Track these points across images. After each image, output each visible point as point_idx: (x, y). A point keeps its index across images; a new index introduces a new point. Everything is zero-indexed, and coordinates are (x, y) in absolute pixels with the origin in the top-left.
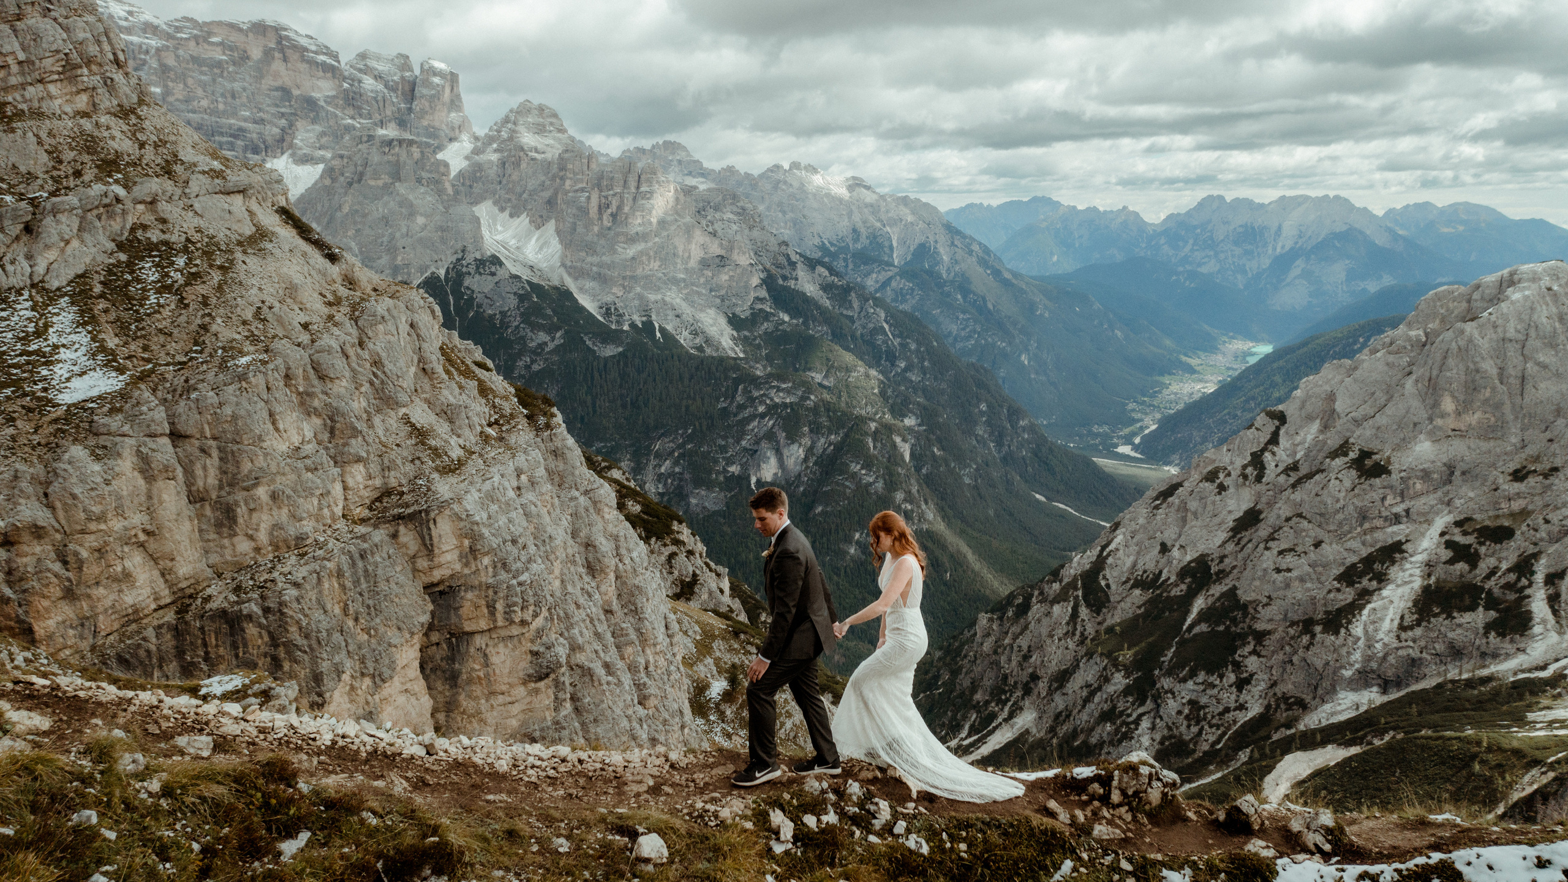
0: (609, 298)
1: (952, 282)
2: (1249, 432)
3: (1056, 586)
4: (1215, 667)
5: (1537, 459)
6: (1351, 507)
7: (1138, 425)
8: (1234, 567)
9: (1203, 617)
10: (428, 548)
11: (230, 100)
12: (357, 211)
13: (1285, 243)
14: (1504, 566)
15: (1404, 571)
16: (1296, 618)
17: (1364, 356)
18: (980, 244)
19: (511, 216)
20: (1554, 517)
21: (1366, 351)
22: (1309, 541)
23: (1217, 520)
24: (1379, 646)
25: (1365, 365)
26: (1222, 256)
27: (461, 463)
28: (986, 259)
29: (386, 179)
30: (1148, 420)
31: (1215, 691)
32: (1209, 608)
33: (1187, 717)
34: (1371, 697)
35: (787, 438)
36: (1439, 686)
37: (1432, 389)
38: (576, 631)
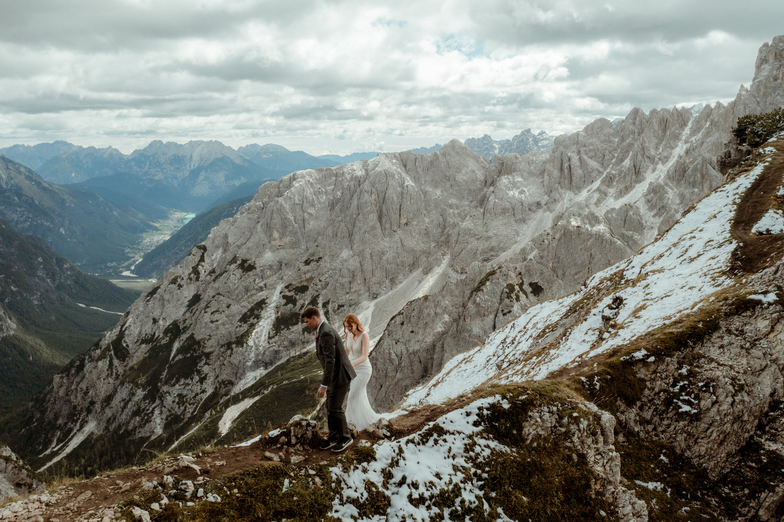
1: (10, 190)
2: (190, 257)
3: (98, 351)
4: (188, 375)
5: (313, 255)
6: (241, 287)
7: (132, 260)
8: (191, 324)
9: (179, 352)
13: (195, 164)
14: (307, 303)
15: (267, 312)
16: (223, 343)
17: (238, 216)
18: (25, 168)
20: (322, 279)
21: (239, 213)
22: (225, 306)
23: (179, 302)
24: (261, 348)
25: (239, 220)
26: (165, 171)
28: (30, 176)
30: (137, 257)
31: (190, 387)
32: (181, 347)
33: (178, 403)
34: (261, 372)
36: (288, 360)
37: (269, 228)
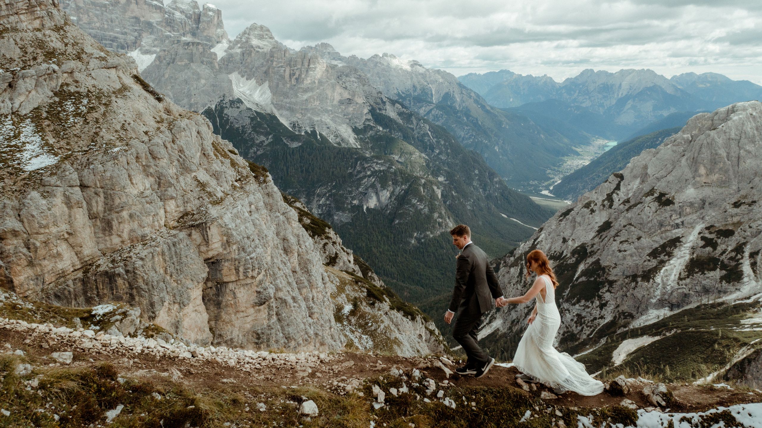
0: (295, 119)
1: (462, 111)
2: (605, 184)
3: (512, 259)
4: (589, 298)
5: (745, 197)
6: (655, 221)
7: (552, 180)
8: (599, 249)
9: (583, 273)
10: (206, 241)
11: (110, 23)
12: (172, 77)
13: (623, 92)
14: (730, 249)
15: (681, 251)
16: (628, 274)
17: (661, 147)
18: (475, 93)
19: (247, 79)
20: (754, 225)
21: (662, 144)
22: (635, 237)
23: (590, 227)
24: (669, 288)
25: (662, 151)
26: (593, 99)
27: (222, 200)
28: (478, 100)
29: (186, 61)
30: (556, 178)
31: (589, 309)
32: (586, 270)
33: (576, 322)
34: (665, 313)
35: (381, 187)
36: (698, 307)
37: (695, 163)
38: (278, 281)
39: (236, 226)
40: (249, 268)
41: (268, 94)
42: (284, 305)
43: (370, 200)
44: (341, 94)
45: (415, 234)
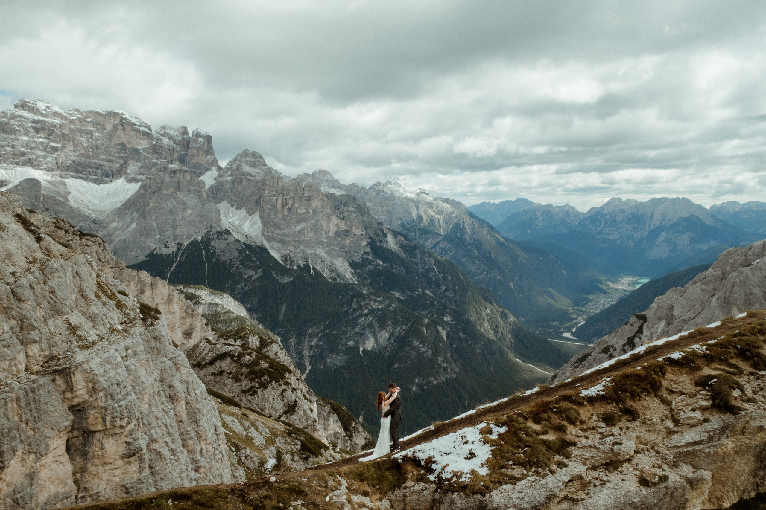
0: (286, 252)
1: (473, 243)
2: (626, 326)
10: (70, 387)
11: (95, 150)
12: (157, 207)
13: (656, 223)
19: (237, 209)
21: (691, 282)
26: (621, 230)
27: (94, 343)
29: (172, 190)
30: (580, 319)
35: (380, 327)
37: (726, 304)
38: (153, 432)
39: (105, 372)
40: (116, 417)
41: (259, 224)
42: (158, 457)
43: (367, 342)
44: (337, 225)
45: (417, 380)
